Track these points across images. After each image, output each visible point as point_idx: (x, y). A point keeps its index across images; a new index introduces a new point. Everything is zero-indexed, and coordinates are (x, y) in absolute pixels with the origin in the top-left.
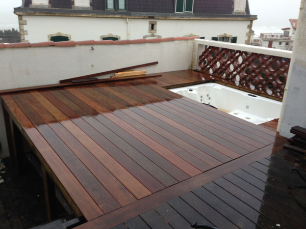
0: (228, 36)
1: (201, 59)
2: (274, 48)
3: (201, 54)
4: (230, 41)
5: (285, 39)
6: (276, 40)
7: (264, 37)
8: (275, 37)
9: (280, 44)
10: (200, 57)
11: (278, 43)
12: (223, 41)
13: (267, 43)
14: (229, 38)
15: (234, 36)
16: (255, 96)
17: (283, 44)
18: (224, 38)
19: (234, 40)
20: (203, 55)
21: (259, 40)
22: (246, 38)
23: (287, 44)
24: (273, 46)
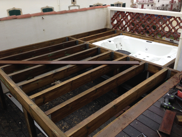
0: (120, 3)
1: (113, 20)
2: (145, 8)
3: (112, 17)
4: (121, 6)
5: (151, 3)
6: (145, 3)
7: (139, 2)
8: (144, 2)
9: (148, 6)
10: (112, 19)
11: (147, 5)
12: (117, 6)
13: (140, 6)
14: (121, 4)
15: (124, 3)
16: (152, 42)
17: (150, 6)
18: (118, 5)
19: (124, 5)
20: (113, 17)
21: (136, 4)
22: (131, 4)
23: (152, 5)
24: (144, 8)
